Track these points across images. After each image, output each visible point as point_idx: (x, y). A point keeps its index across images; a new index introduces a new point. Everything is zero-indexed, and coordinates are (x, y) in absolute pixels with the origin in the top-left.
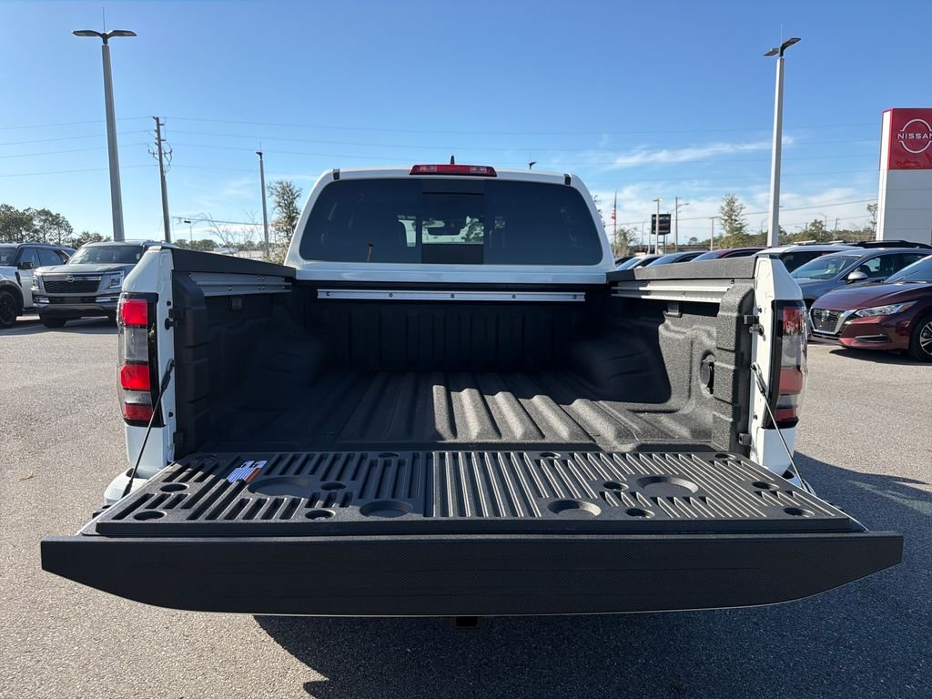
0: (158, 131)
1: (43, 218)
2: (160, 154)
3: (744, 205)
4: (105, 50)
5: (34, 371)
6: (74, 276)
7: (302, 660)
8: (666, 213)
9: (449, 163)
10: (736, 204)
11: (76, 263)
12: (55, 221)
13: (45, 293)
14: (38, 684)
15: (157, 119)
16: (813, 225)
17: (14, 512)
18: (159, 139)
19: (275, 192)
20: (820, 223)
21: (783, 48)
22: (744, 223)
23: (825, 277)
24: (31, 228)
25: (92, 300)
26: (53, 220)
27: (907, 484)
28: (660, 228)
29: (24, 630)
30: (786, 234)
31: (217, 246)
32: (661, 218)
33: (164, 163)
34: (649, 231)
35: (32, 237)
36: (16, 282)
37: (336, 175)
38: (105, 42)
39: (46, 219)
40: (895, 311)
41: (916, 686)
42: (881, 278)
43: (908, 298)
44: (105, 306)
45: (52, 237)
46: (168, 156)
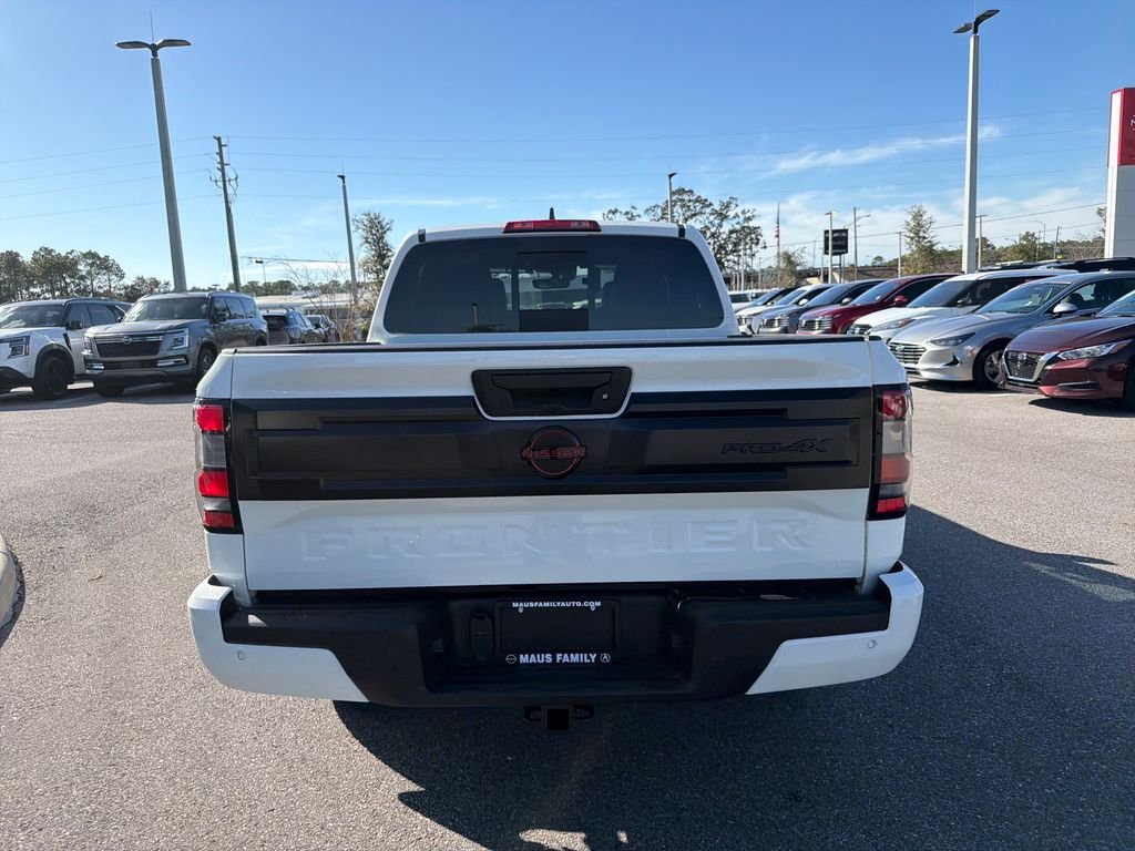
0: (220, 154)
1: (90, 261)
2: (224, 181)
3: (934, 218)
4: (155, 63)
5: (93, 451)
6: (131, 336)
7: (397, 770)
8: (842, 228)
9: (548, 218)
10: (925, 218)
11: (133, 320)
12: (103, 264)
13: (99, 357)
14: (125, 797)
15: (219, 139)
16: (1024, 238)
17: (85, 617)
18: (222, 163)
19: (361, 226)
20: (1033, 235)
21: (978, 21)
22: (935, 240)
23: (1025, 310)
24: (76, 274)
25: (153, 363)
26: (101, 264)
27: (1092, 565)
28: (834, 247)
29: (107, 743)
30: (994, 248)
31: (295, 289)
32: (836, 235)
33: (229, 192)
34: (822, 251)
35: (78, 285)
36: (65, 345)
37: (422, 236)
38: (155, 54)
39: (93, 263)
40: (1106, 352)
41: (1057, 791)
42: (1093, 310)
43: (1126, 335)
44: (168, 370)
45: (100, 283)
46: (233, 183)
